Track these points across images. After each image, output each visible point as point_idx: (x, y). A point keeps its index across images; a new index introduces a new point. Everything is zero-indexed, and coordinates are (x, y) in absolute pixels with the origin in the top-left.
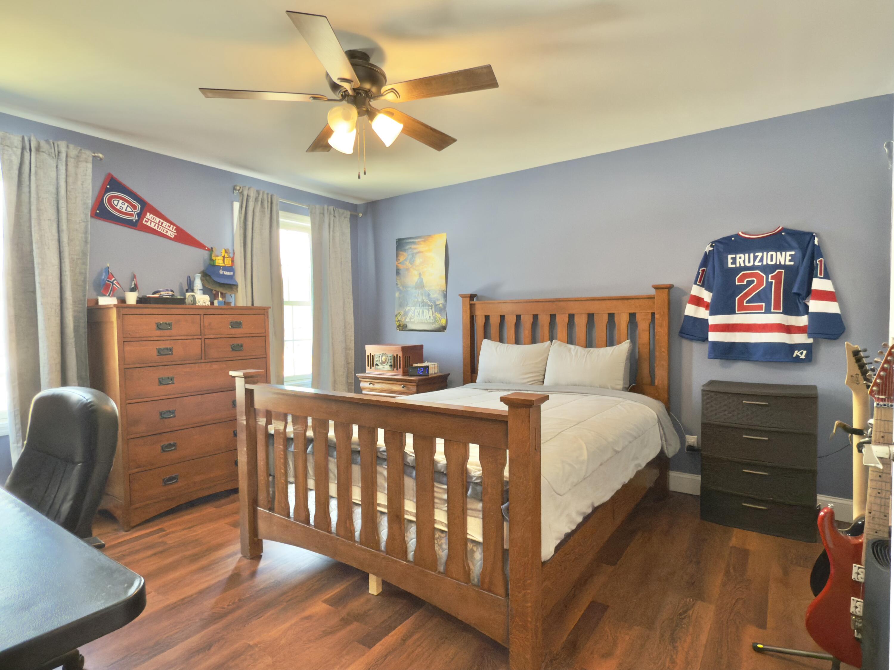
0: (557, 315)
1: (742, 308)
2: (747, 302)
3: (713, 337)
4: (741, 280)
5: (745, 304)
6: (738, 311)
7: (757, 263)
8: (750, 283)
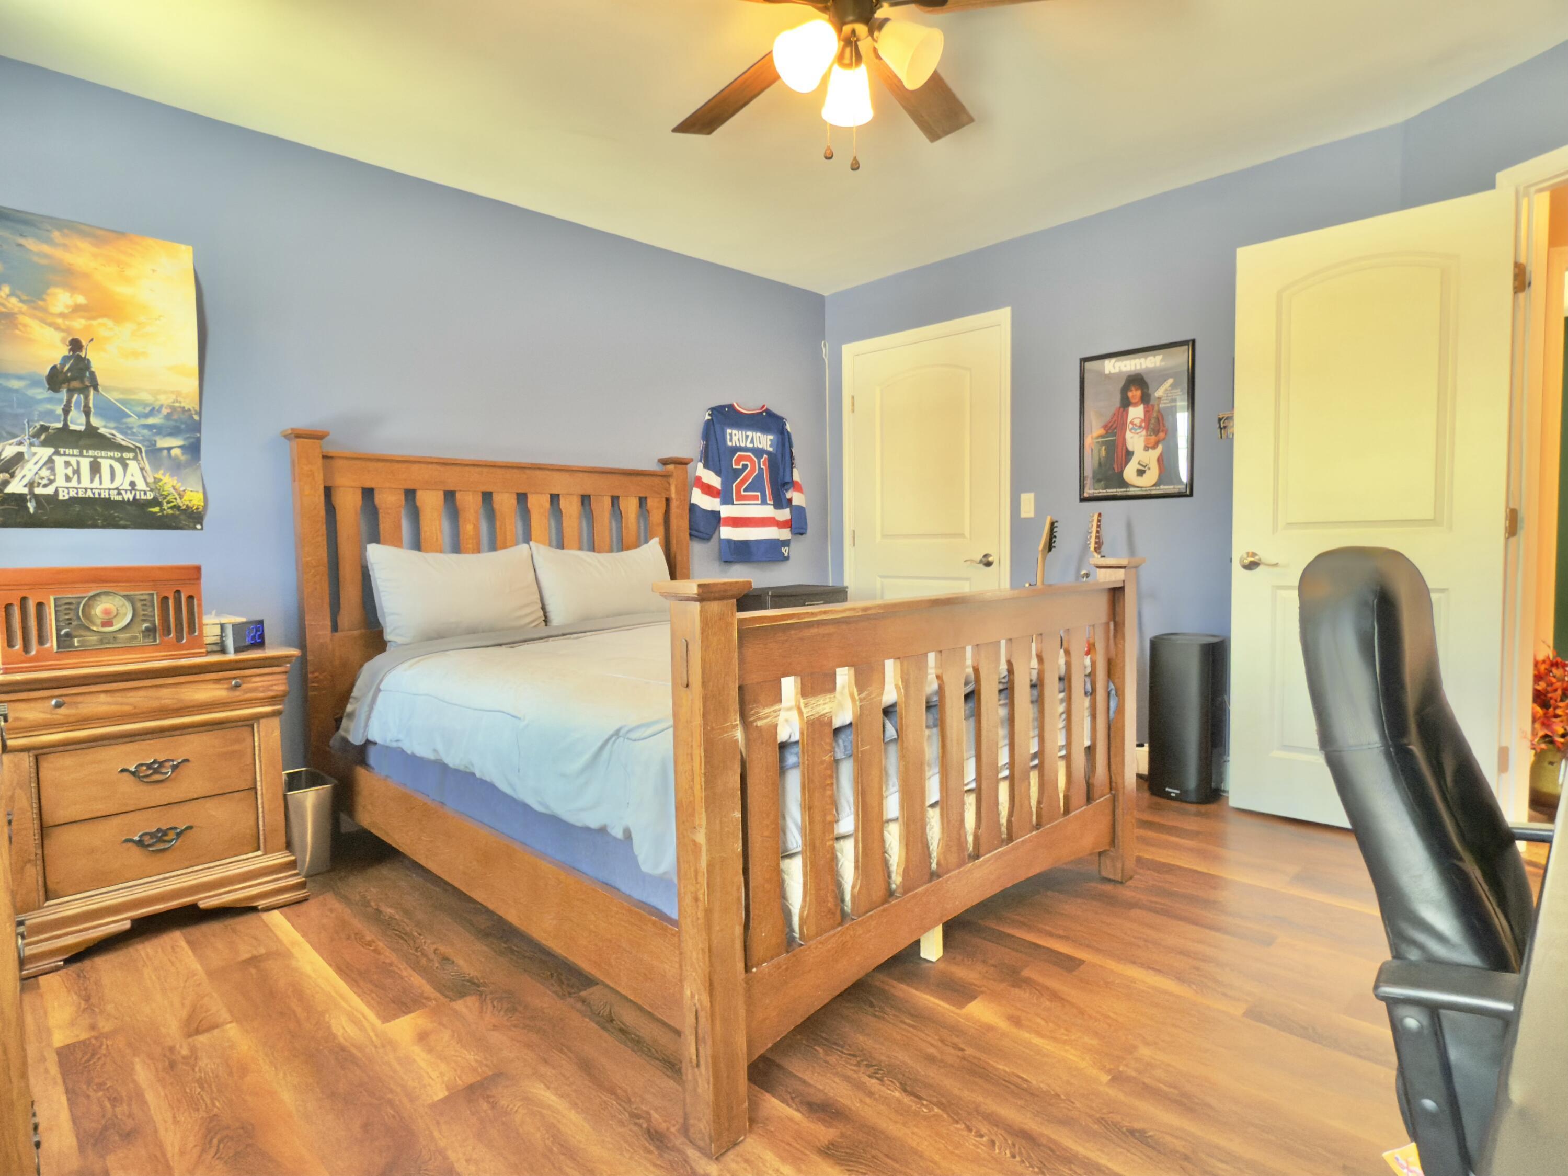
0: (529, 496)
1: (740, 497)
2: (745, 490)
3: (727, 532)
4: (737, 463)
5: (743, 493)
6: (737, 500)
7: (750, 445)
8: (745, 466)
